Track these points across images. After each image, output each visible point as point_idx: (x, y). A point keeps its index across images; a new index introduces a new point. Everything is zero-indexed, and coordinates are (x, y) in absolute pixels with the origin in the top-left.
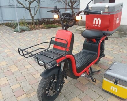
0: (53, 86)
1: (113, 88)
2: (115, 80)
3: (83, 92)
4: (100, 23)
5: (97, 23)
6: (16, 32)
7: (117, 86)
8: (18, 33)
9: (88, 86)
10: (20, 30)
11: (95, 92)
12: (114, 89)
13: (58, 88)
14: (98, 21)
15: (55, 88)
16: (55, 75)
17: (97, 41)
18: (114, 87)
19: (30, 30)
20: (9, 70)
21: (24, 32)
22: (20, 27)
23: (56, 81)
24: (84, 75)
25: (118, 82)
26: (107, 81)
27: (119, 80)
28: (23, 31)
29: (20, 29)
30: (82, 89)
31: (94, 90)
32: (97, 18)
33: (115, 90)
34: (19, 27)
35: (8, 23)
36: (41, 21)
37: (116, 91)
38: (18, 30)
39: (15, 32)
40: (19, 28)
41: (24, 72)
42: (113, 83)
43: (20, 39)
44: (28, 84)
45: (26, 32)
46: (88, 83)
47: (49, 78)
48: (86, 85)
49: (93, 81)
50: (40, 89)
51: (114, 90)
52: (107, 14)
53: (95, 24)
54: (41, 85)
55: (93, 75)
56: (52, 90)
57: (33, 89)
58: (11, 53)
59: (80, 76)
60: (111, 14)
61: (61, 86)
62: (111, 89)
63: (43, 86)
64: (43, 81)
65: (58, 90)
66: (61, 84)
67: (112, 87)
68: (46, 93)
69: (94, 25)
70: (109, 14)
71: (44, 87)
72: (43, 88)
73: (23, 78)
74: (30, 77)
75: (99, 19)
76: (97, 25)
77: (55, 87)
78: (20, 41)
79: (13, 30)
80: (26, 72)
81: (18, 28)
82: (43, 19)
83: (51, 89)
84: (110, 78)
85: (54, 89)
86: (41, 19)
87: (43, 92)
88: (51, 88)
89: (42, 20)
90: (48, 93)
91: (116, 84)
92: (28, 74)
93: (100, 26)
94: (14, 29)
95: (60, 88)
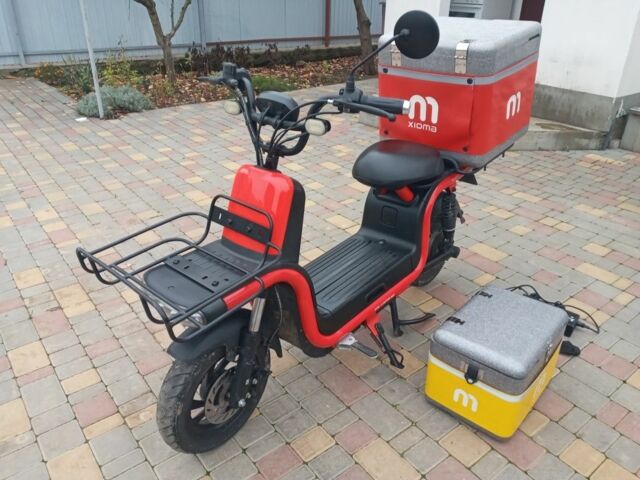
0: (222, 387)
1: (461, 397)
2: (467, 366)
3: (349, 408)
4: (434, 119)
5: (423, 117)
6: (89, 116)
7: (476, 387)
8: (94, 120)
9: (373, 382)
10: (105, 110)
11: (395, 406)
12: (466, 398)
13: (242, 396)
14: (429, 108)
15: (229, 395)
16: (225, 347)
17: (418, 197)
18: (468, 393)
19: (150, 108)
20: (56, 309)
21: (125, 119)
22: (103, 93)
23: (233, 369)
24: (350, 341)
25: (481, 373)
26: (443, 370)
27: (481, 366)
28: (119, 110)
29: (103, 100)
30: (345, 396)
31: (392, 399)
32: (424, 96)
33: (470, 402)
34: (97, 94)
35: (51, 68)
36: (207, 55)
37: (474, 408)
38: (96, 107)
39: (83, 119)
40: (98, 96)
41: (118, 321)
42: (461, 375)
43: (106, 153)
44: (129, 374)
45: (132, 115)
46: (373, 372)
47: (203, 360)
48: (365, 377)
49: (394, 362)
50: (168, 400)
51: (465, 403)
52: (463, 82)
53: (417, 118)
54: (170, 386)
55: (400, 333)
56: (216, 403)
57: (150, 394)
58: (61, 225)
59: (336, 345)
60: (478, 81)
61: (252, 386)
62: (456, 398)
63: (179, 390)
64: (178, 372)
65: (242, 403)
66: (255, 381)
67: (457, 393)
68: (194, 413)
69: (411, 124)
70: (470, 81)
71: (181, 394)
72: (179, 398)
73: (114, 345)
74: (140, 340)
75: (431, 101)
76: (423, 123)
77: (229, 391)
78: (107, 166)
79: (72, 103)
80: (126, 318)
81: (94, 98)
82: (217, 44)
83: (212, 400)
84: (451, 355)
85: (226, 398)
86: (208, 45)
87: (179, 412)
88: (211, 396)
89: (209, 50)
90: (202, 414)
91: (470, 381)
92: (132, 326)
93: (434, 130)
94: (79, 96)
95: (249, 395)
